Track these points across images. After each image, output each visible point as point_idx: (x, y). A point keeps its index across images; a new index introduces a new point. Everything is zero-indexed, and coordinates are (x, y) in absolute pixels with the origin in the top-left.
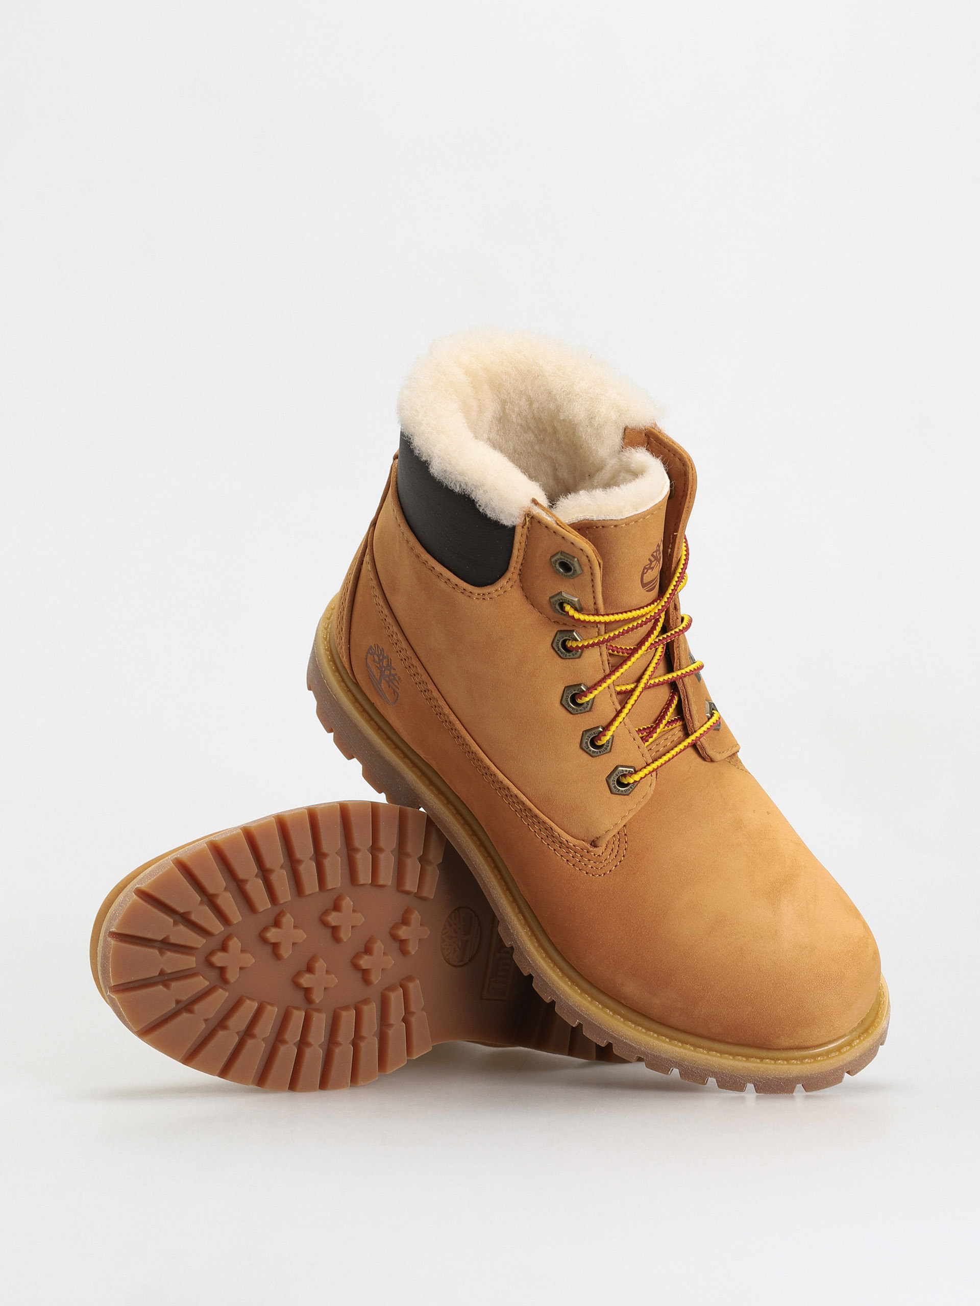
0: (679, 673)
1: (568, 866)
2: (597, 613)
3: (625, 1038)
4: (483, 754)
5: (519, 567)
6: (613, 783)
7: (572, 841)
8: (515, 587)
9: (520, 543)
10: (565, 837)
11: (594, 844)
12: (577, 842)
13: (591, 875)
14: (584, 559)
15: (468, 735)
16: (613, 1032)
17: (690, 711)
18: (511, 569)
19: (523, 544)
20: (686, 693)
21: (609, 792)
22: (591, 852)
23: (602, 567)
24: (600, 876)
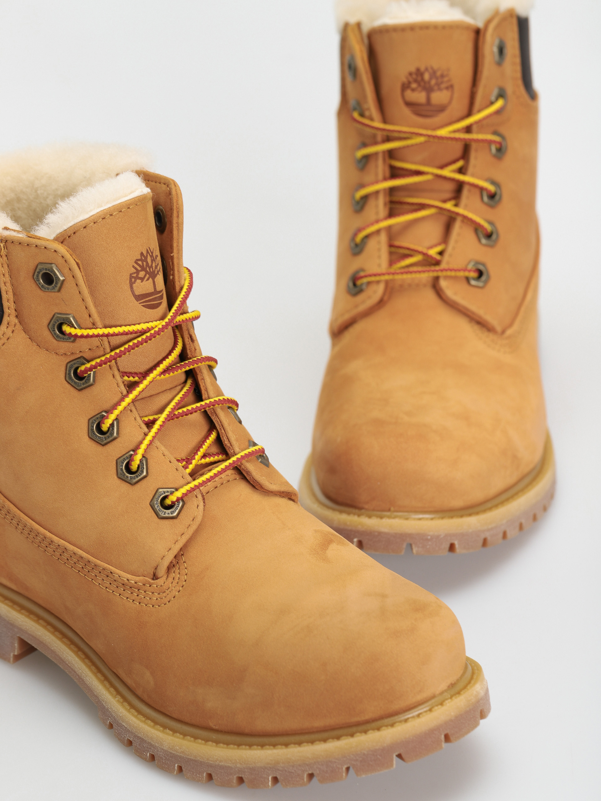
0: (207, 402)
1: (135, 606)
2: (94, 326)
3: (221, 761)
4: (37, 526)
5: (13, 306)
6: (158, 507)
7: (133, 579)
8: (16, 331)
9: (4, 275)
10: (125, 576)
11: (155, 577)
12: (137, 579)
13: (157, 607)
14: (61, 261)
15: (22, 514)
16: (208, 759)
17: (228, 439)
18: (6, 311)
19: (7, 275)
20: (221, 423)
21: (156, 517)
22: (153, 584)
23: (81, 267)
24: (165, 604)
